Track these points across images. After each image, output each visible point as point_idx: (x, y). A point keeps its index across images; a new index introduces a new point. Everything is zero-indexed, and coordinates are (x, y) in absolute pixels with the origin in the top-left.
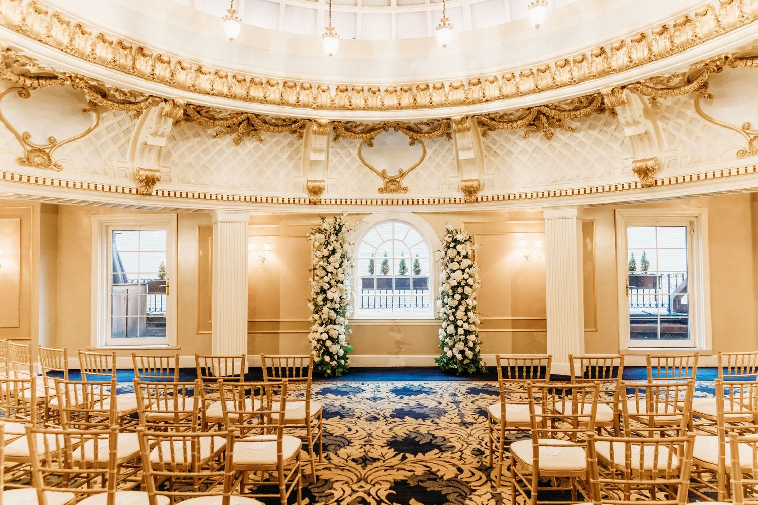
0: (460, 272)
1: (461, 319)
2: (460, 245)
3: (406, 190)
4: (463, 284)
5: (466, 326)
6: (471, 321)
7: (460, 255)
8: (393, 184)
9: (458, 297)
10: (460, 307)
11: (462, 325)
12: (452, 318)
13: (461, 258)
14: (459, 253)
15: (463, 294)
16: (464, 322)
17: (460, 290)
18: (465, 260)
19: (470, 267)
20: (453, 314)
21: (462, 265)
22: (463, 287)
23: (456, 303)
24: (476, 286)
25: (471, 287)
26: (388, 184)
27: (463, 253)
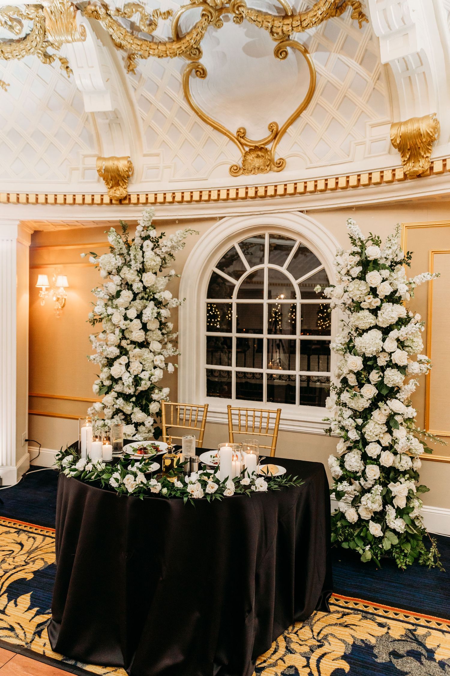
0: (377, 334)
1: (378, 442)
2: (375, 272)
3: (280, 165)
4: (382, 361)
5: (387, 459)
6: (398, 448)
7: (376, 295)
8: (258, 156)
9: (369, 391)
10: (376, 414)
11: (379, 456)
12: (353, 435)
13: (376, 302)
14: (373, 291)
15: (380, 385)
16: (384, 449)
17: (374, 376)
18: (388, 307)
19: (402, 322)
20: (358, 428)
21: (380, 318)
22: (382, 369)
23: (366, 404)
24: (415, 368)
25: (402, 369)
26: (250, 157)
27: (385, 290)
